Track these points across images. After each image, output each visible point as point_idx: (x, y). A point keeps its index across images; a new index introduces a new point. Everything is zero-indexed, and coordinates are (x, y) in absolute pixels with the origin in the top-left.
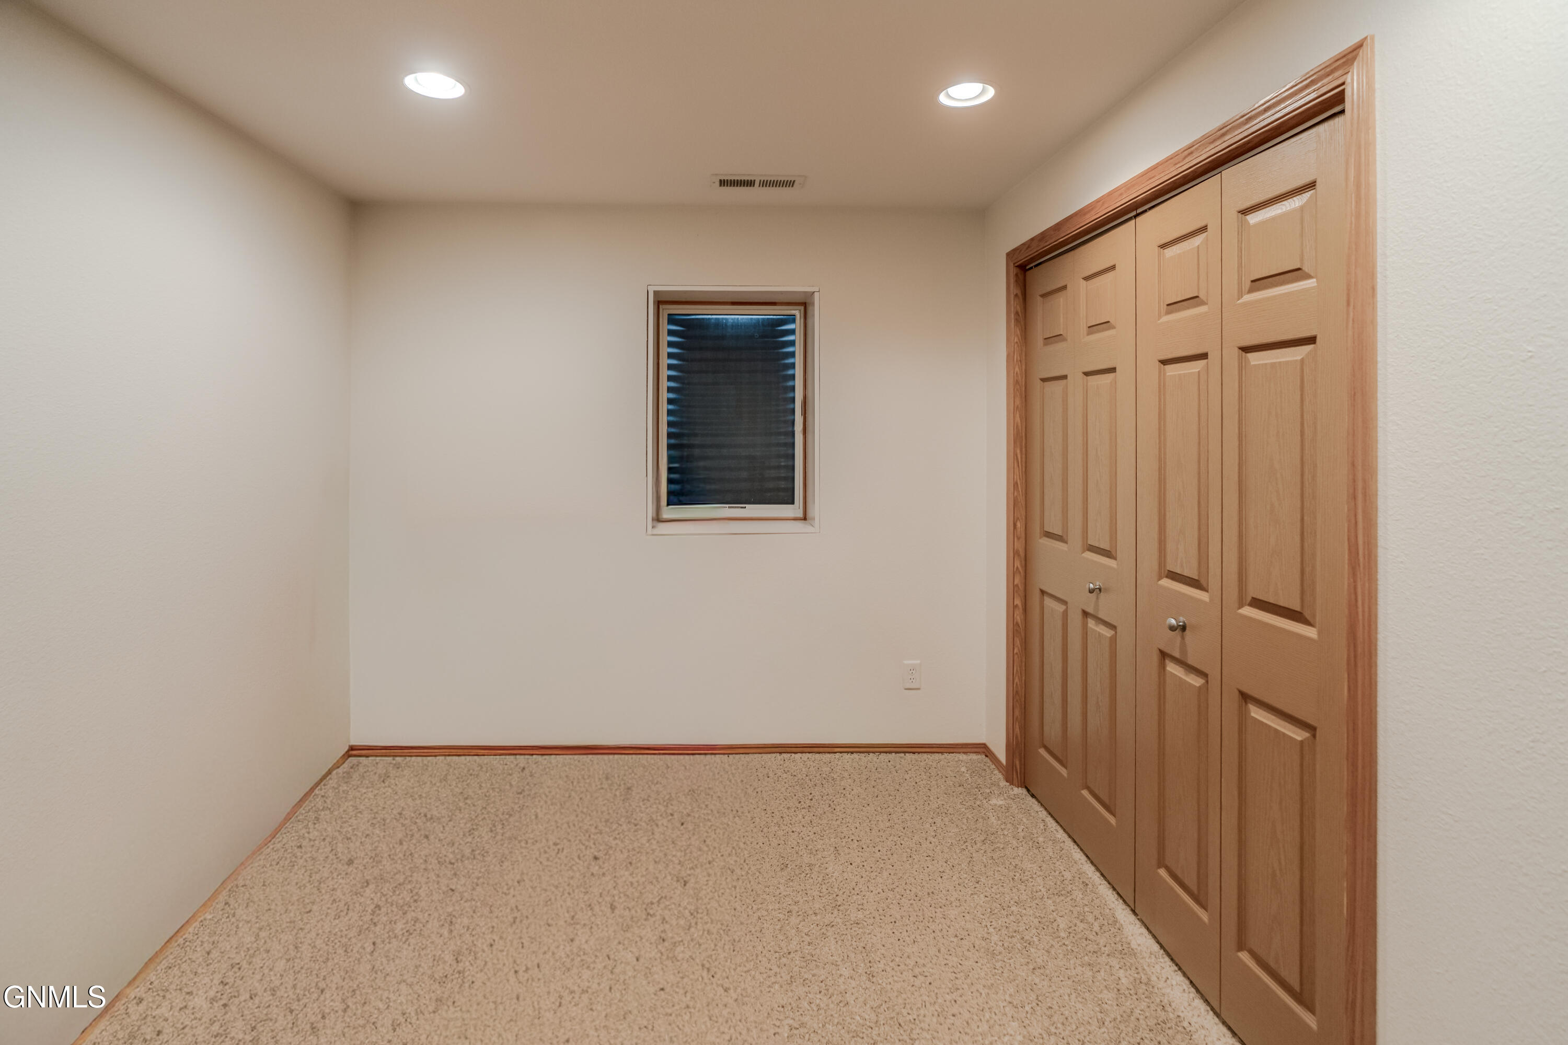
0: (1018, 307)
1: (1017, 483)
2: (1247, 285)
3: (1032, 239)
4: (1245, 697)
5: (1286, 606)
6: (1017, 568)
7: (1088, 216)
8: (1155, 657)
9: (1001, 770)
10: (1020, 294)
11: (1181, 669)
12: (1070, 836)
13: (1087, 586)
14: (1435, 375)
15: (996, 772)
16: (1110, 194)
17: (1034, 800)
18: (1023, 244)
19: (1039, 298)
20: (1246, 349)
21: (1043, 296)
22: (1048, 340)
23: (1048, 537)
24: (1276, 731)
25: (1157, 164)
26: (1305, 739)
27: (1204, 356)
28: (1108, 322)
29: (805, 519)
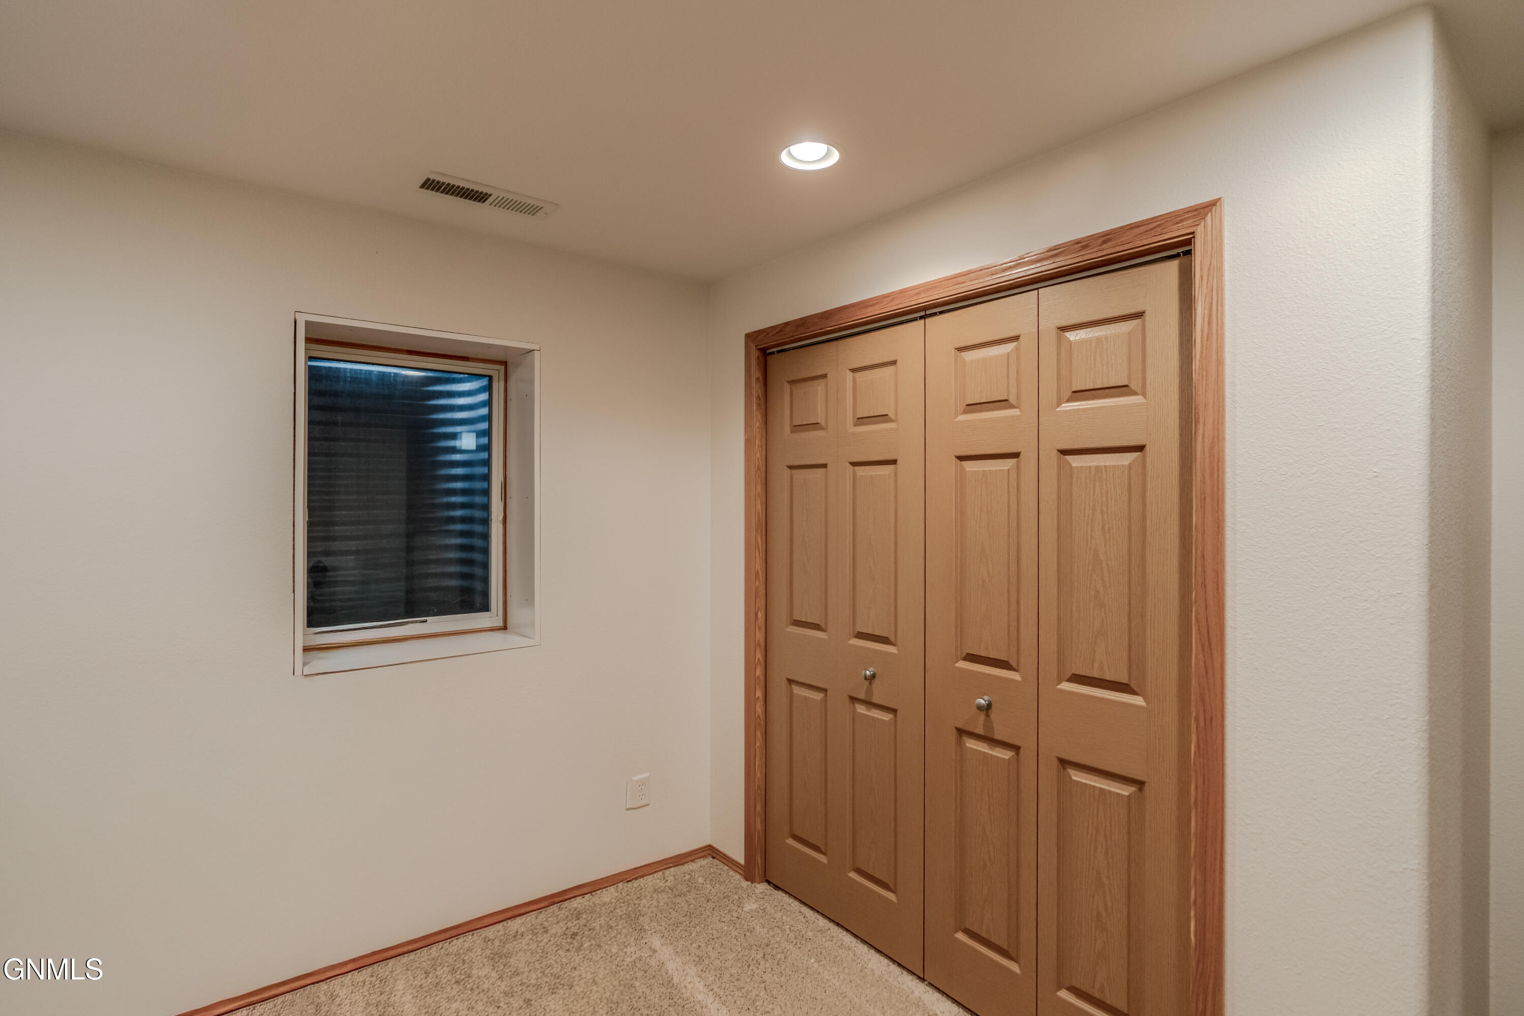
0: (759, 391)
1: (758, 572)
2: (1067, 394)
3: (787, 324)
4: (1064, 763)
5: (1113, 679)
6: (759, 659)
7: (869, 309)
8: (953, 735)
9: (738, 870)
10: (761, 378)
11: (983, 744)
12: (832, 921)
13: (863, 673)
14: (1285, 486)
15: (731, 873)
16: (902, 291)
17: (780, 893)
18: (773, 327)
19: (787, 386)
20: (1064, 452)
21: (791, 382)
22: (797, 428)
23: (798, 626)
24: (1101, 790)
25: (969, 271)
26: (1132, 793)
27: (1016, 455)
28: (887, 415)
29: (505, 628)
